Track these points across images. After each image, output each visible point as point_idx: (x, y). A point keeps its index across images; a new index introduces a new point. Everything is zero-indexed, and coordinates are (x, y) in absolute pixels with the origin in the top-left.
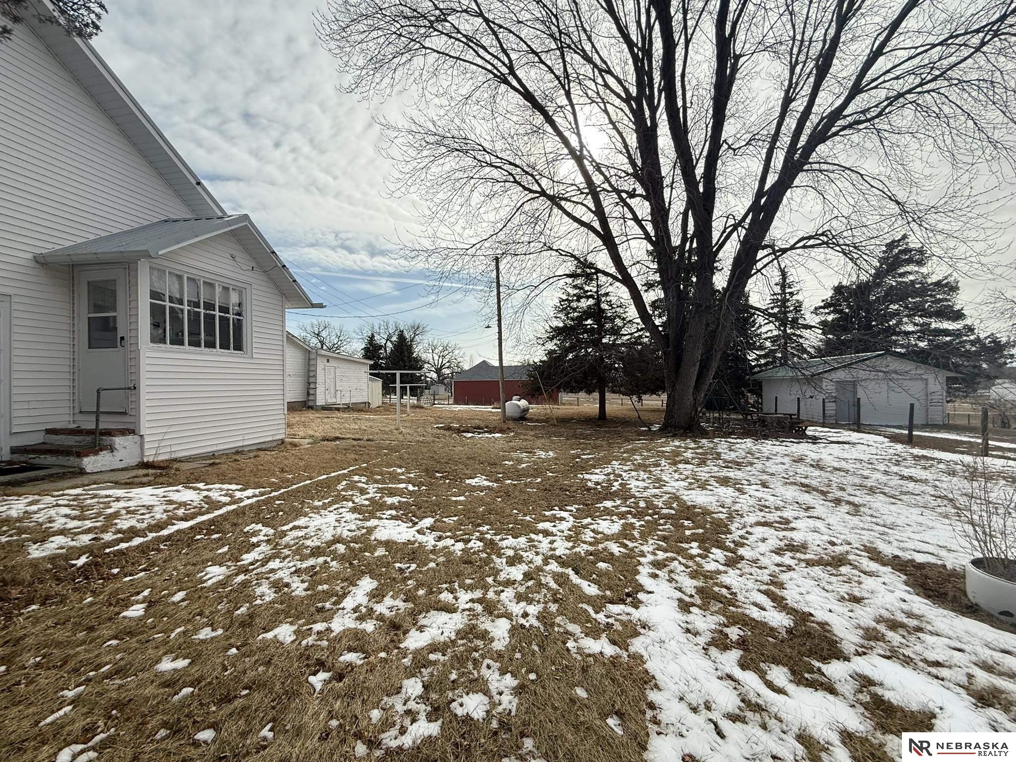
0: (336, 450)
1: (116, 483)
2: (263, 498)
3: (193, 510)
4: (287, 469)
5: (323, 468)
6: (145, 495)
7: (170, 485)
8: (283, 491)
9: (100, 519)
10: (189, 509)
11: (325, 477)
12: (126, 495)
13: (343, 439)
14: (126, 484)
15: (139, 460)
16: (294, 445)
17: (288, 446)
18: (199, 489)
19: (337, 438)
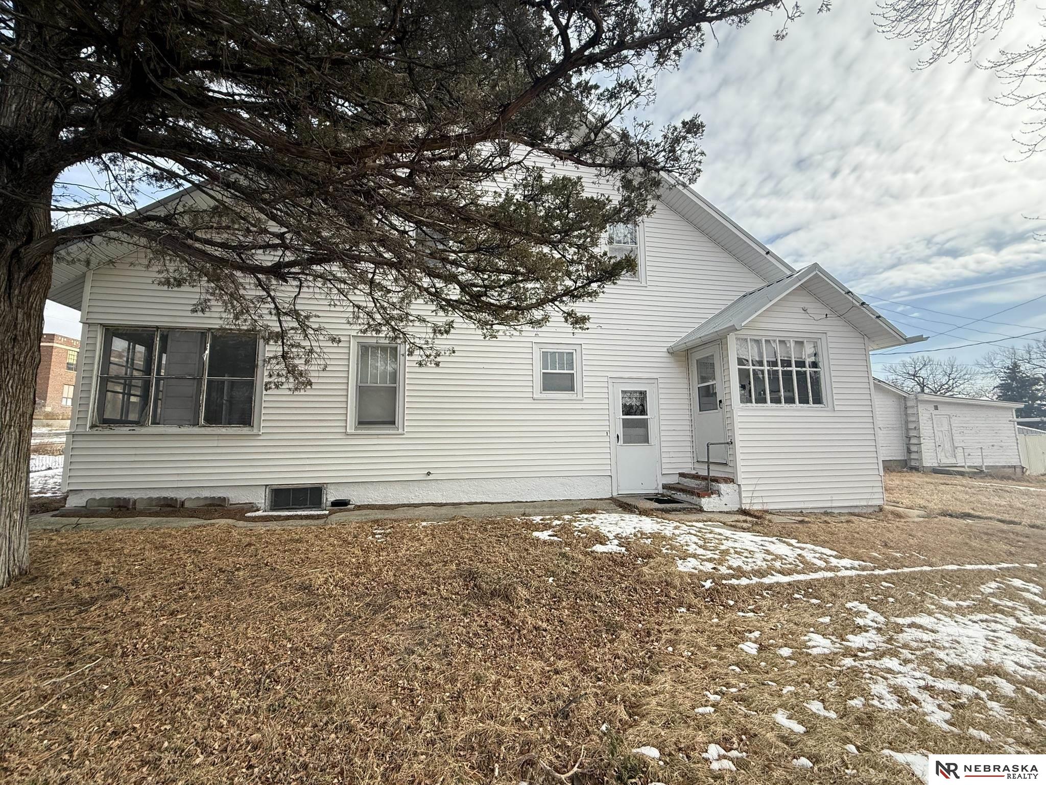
0: (971, 533)
1: (724, 524)
2: (865, 573)
3: (789, 566)
4: (892, 544)
5: (949, 553)
6: (746, 540)
7: (766, 535)
8: (889, 571)
9: (717, 552)
10: (785, 564)
11: (955, 567)
12: (732, 536)
13: (979, 517)
14: (731, 526)
15: (739, 506)
16: (899, 516)
17: (890, 516)
18: (792, 545)
19: (968, 516)
